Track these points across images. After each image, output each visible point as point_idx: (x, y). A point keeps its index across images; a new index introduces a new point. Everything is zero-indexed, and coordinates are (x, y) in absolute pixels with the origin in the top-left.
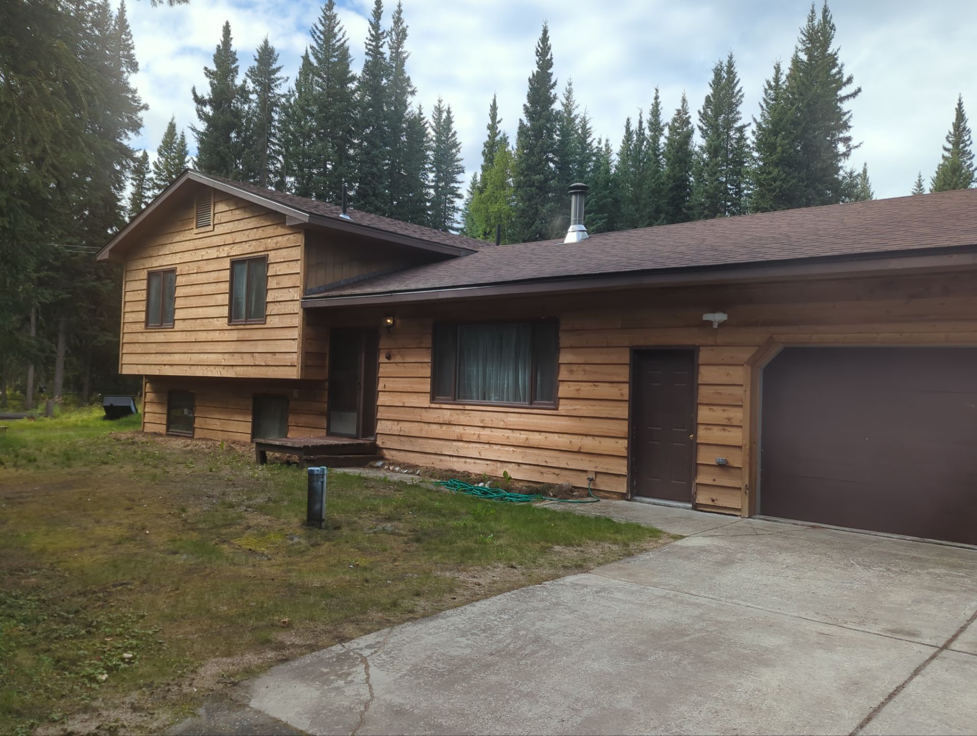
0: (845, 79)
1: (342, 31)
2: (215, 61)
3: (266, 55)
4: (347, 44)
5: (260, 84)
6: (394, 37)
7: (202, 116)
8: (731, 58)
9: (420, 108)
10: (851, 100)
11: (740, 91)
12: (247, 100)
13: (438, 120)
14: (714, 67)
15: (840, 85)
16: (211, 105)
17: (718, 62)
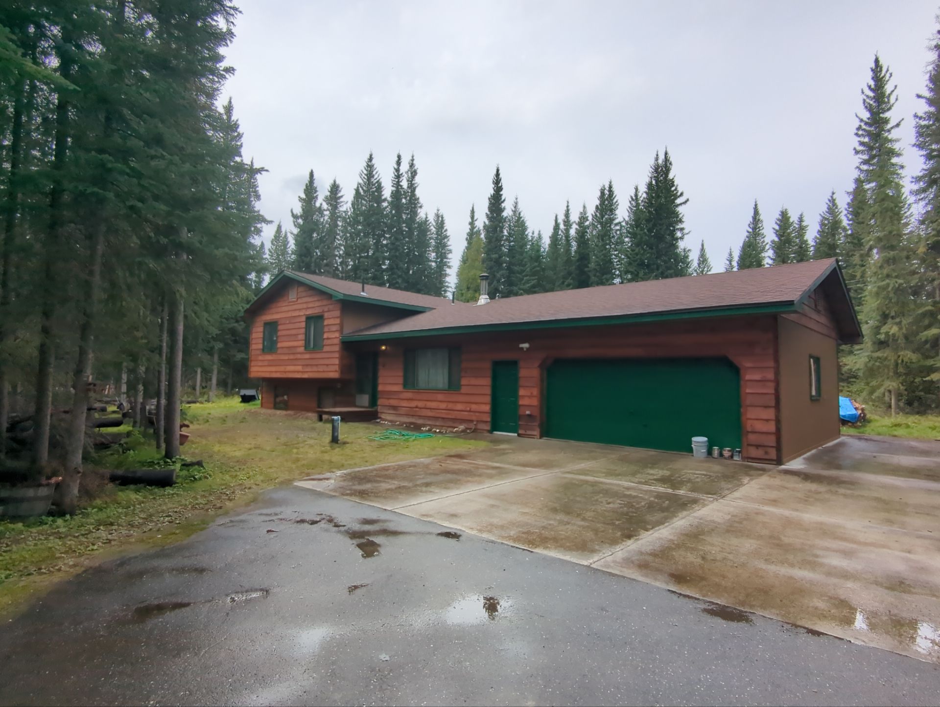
0: (679, 194)
1: (378, 174)
2: (305, 193)
3: (335, 189)
4: (381, 180)
5: (331, 205)
6: (410, 175)
7: (296, 225)
8: (611, 183)
9: (426, 214)
10: (683, 206)
11: (617, 202)
12: (322, 215)
13: (437, 222)
14: (600, 188)
15: (676, 197)
16: (301, 218)
17: (602, 185)
